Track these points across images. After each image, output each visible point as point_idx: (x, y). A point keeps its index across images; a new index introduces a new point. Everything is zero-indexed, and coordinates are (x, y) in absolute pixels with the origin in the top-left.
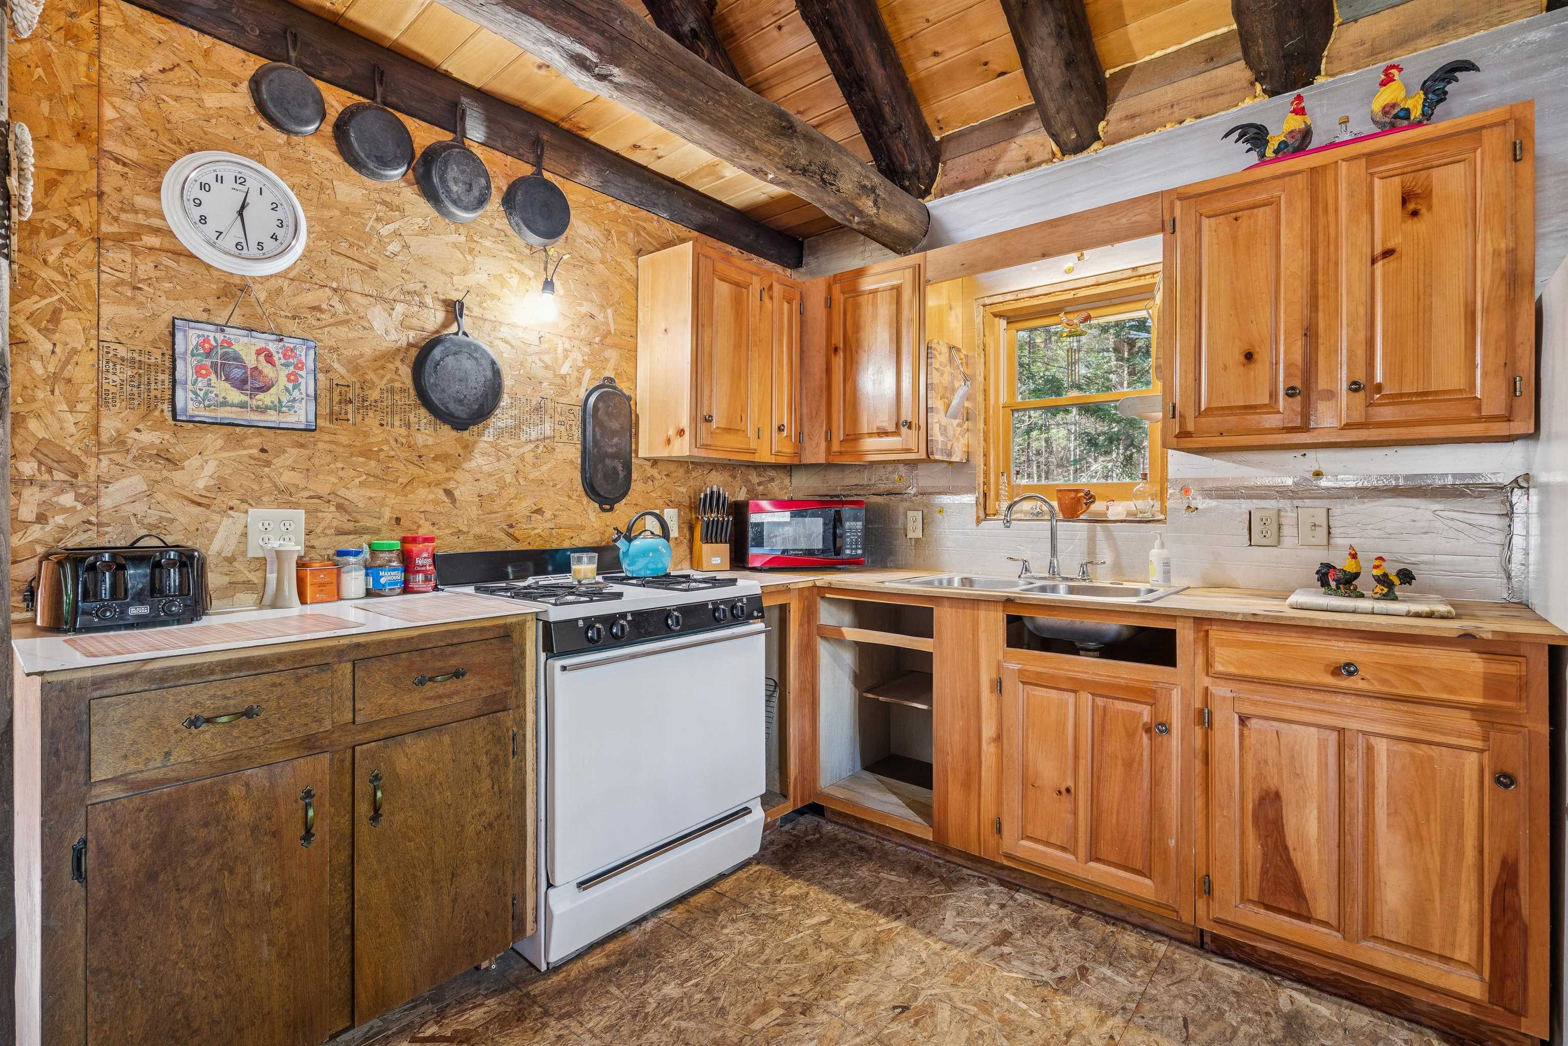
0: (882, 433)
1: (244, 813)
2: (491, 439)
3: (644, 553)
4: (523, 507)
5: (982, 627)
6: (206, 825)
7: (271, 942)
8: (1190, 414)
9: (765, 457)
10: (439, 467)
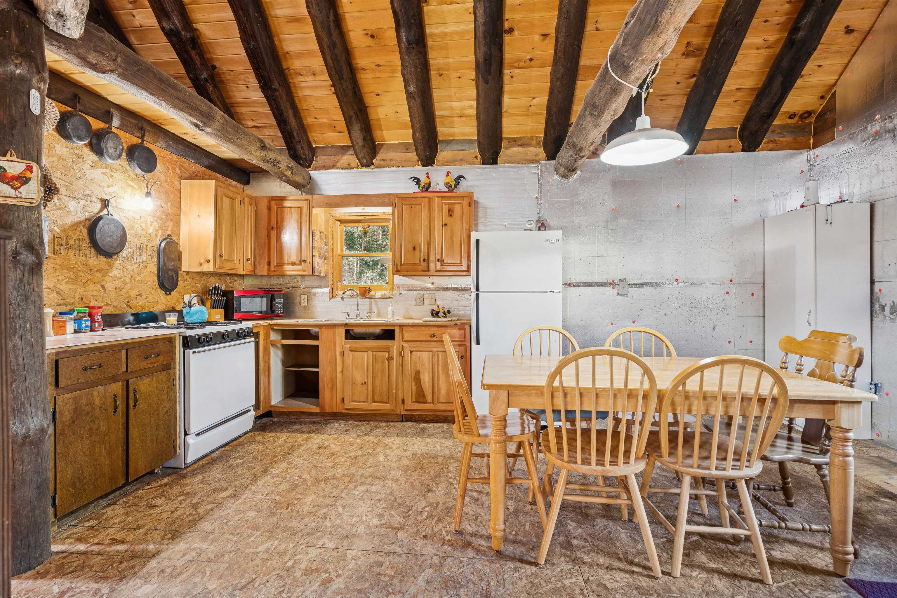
0: (294, 264)
1: (98, 402)
2: (120, 262)
3: (196, 313)
4: (133, 293)
5: (337, 334)
6: (87, 405)
7: (105, 449)
8: (399, 264)
9: (241, 272)
10: (99, 275)
